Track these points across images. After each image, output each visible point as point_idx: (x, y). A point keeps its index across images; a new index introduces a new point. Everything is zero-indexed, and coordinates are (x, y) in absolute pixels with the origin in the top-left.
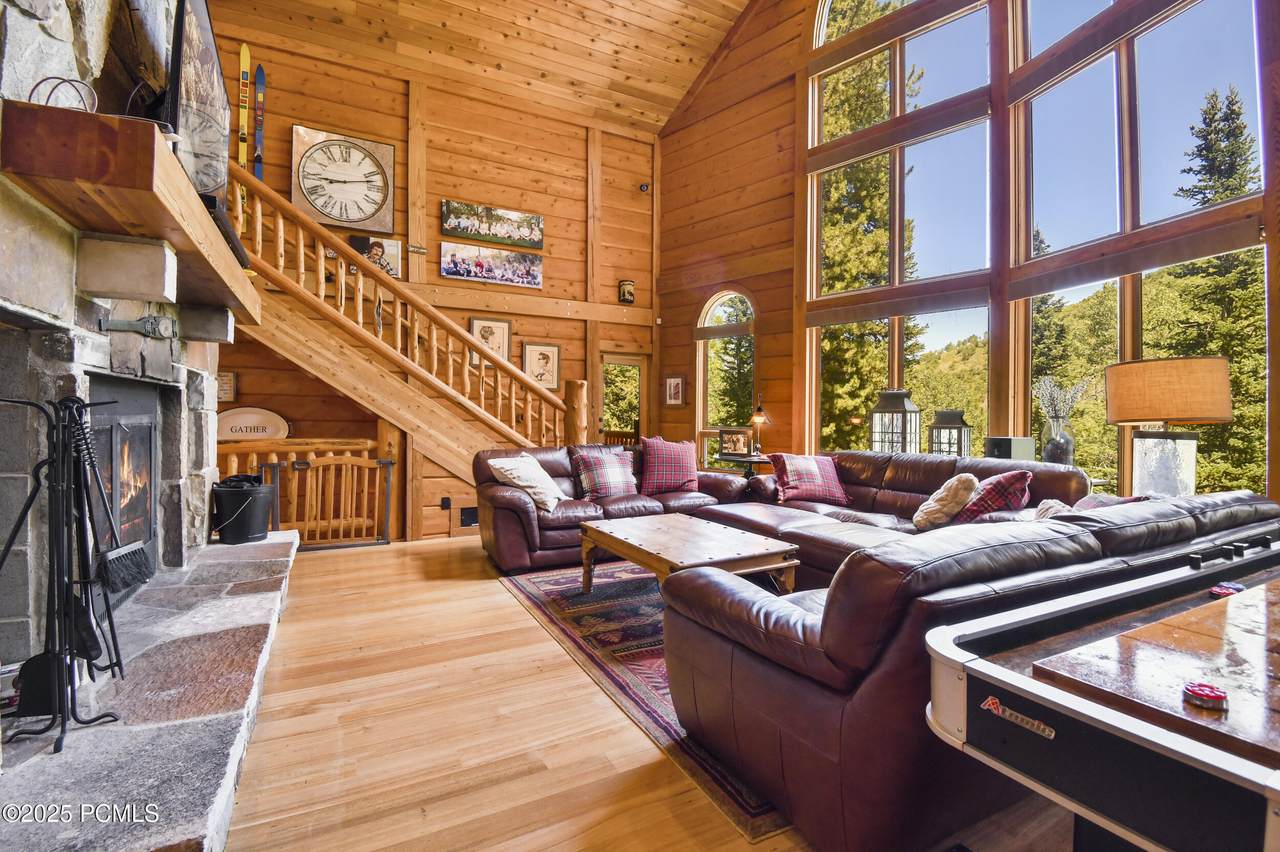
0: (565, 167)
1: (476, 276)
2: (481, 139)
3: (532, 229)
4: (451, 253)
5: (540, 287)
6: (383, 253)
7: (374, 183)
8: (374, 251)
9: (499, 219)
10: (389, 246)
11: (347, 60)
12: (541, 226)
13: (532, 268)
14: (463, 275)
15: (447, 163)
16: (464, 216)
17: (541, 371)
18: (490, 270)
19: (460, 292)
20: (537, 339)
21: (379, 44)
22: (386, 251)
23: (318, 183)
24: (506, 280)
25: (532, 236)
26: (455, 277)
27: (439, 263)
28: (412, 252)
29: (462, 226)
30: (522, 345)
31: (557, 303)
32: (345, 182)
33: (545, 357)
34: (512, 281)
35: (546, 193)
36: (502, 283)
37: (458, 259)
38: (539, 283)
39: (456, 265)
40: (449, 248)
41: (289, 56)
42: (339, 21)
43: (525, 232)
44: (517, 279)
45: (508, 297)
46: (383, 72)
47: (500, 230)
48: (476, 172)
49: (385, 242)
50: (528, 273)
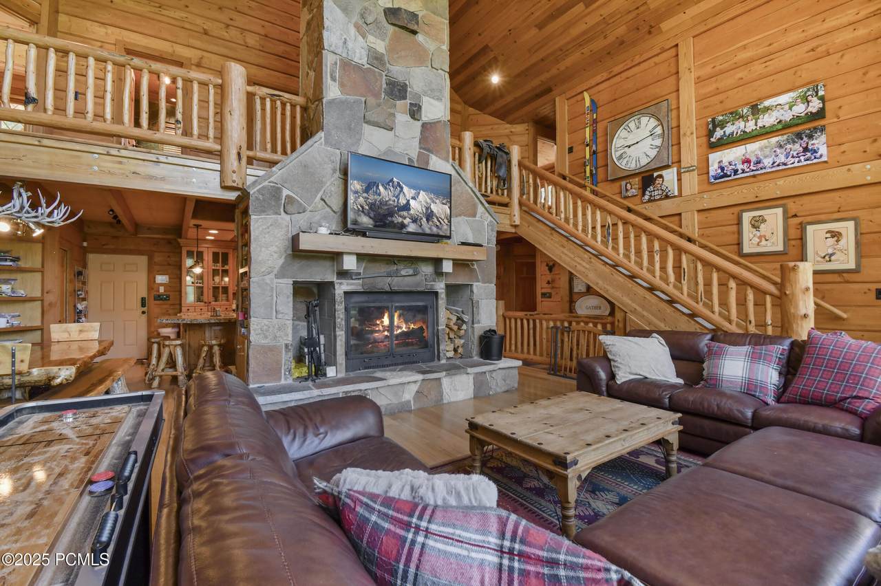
0: (855, 11)
1: (743, 171)
2: (744, 47)
3: (808, 102)
4: (718, 161)
5: (824, 159)
6: (663, 181)
7: (656, 134)
8: (657, 182)
9: (767, 109)
10: (667, 174)
11: (637, 59)
12: (821, 93)
13: (810, 143)
14: (730, 176)
15: (714, 86)
16: (729, 124)
17: (830, 251)
18: (758, 162)
19: (726, 192)
20: (823, 217)
21: (650, 36)
22: (665, 179)
23: (622, 151)
24: (778, 165)
25: (810, 109)
26: (722, 180)
27: (708, 173)
28: (684, 172)
29: (727, 133)
30: (802, 228)
31: (849, 170)
32: (637, 143)
33: (836, 235)
34: (785, 164)
35: (829, 54)
36: (774, 169)
37: (725, 163)
38: (821, 156)
39: (722, 169)
40: (715, 158)
41: (608, 82)
42: (622, 43)
43: (800, 109)
44: (791, 160)
45: (781, 182)
46: (659, 51)
47: (768, 120)
48: (742, 79)
49: (664, 173)
50: (806, 150)
